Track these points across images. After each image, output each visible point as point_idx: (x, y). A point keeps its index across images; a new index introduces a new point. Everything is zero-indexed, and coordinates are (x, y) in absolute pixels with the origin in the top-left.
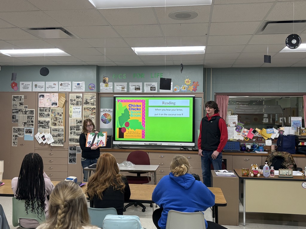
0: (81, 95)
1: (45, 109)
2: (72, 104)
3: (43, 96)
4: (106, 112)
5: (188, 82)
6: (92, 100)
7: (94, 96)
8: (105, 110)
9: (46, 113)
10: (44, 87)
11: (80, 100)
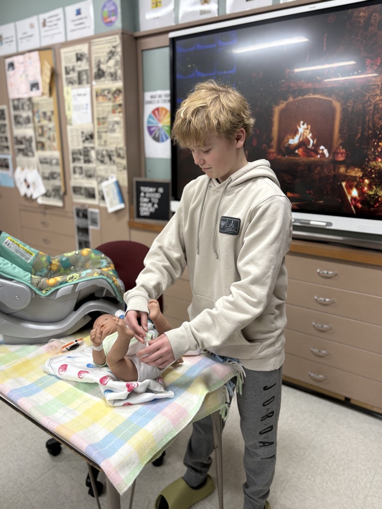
1: (21, 102)
2: (69, 82)
3: (13, 65)
4: (159, 102)
6: (112, 63)
7: (115, 47)
8: (156, 97)
10: (14, 39)
11: (84, 65)
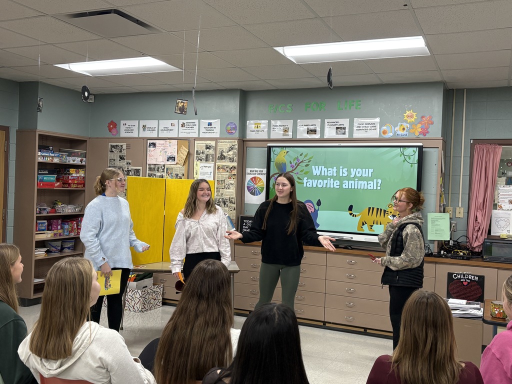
0: (213, 143)
1: (157, 166)
2: (199, 159)
3: (154, 145)
4: (255, 174)
5: (412, 117)
6: (231, 153)
7: (234, 146)
8: (253, 171)
9: (159, 174)
10: (156, 129)
11: (211, 152)
